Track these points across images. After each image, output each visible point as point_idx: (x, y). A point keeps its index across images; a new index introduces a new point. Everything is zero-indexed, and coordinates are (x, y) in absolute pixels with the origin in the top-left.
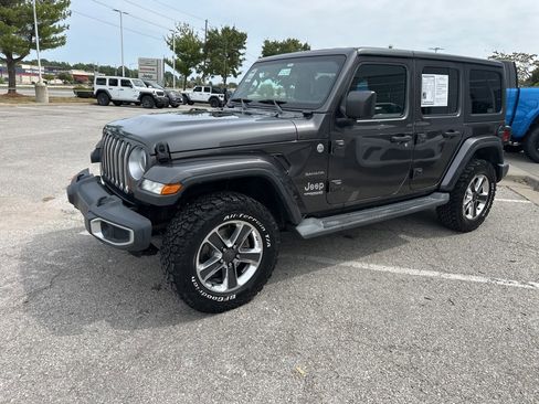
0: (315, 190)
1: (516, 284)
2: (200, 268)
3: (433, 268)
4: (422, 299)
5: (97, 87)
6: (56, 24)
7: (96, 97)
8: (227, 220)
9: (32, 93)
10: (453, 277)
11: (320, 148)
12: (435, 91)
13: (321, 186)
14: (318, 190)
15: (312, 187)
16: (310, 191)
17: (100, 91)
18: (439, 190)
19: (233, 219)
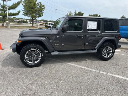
0: (57, 45)
1: (104, 73)
2: (26, 57)
3: (86, 66)
4: (75, 72)
5: (49, 25)
6: (42, 12)
7: (48, 27)
8: (32, 49)
9: (36, 26)
10: (89, 69)
11: (58, 36)
12: (92, 25)
13: (58, 45)
14: (58, 46)
15: (56, 45)
16: (55, 45)
17: (49, 26)
18: (95, 49)
19: (33, 49)
